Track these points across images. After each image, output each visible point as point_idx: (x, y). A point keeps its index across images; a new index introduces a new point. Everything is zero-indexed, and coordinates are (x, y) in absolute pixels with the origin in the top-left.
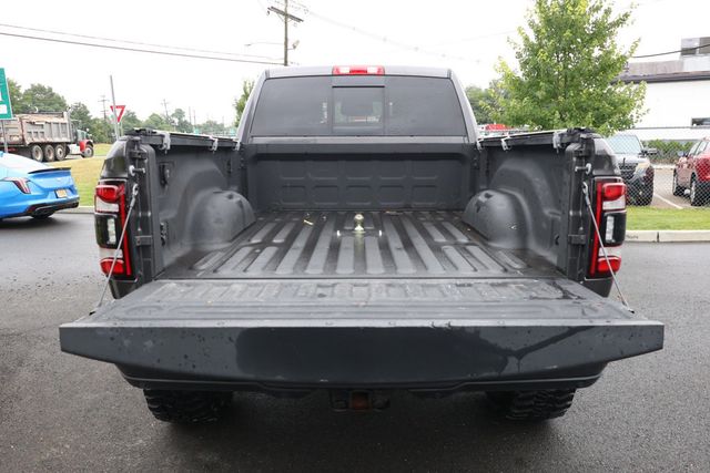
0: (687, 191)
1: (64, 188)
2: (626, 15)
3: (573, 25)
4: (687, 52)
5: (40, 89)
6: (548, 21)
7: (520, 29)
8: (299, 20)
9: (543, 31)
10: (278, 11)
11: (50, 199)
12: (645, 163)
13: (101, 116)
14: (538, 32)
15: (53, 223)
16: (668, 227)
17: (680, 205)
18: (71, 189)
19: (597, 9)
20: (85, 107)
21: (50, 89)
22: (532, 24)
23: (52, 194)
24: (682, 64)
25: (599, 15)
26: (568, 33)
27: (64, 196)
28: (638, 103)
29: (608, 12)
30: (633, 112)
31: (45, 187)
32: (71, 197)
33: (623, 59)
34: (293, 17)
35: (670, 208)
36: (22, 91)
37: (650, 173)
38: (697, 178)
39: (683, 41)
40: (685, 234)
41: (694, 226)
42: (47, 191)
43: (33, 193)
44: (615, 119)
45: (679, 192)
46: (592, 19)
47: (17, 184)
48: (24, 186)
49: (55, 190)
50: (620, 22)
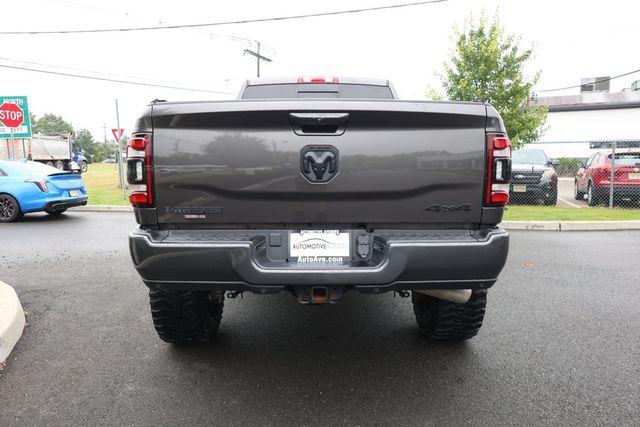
0: (586, 196)
1: (76, 189)
2: (529, 52)
3: (487, 60)
4: (586, 88)
5: (52, 118)
6: (467, 58)
7: (445, 64)
8: (269, 60)
9: (463, 64)
10: (253, 53)
11: (64, 197)
12: (550, 172)
13: (102, 141)
14: (459, 65)
15: (65, 218)
16: (569, 219)
17: (579, 206)
18: (81, 190)
19: (506, 47)
20: (89, 133)
21: (60, 118)
22: (454, 60)
23: (66, 193)
24: (581, 97)
25: (507, 52)
26: (482, 66)
27: (75, 195)
28: (543, 121)
29: (515, 49)
30: (538, 129)
31: (61, 187)
32: (81, 196)
33: (528, 86)
34: (264, 58)
35: (571, 207)
36: (37, 119)
37: (554, 180)
38: (593, 183)
39: (582, 80)
40: (581, 224)
41: (589, 218)
42: (62, 191)
43: (51, 192)
44: (523, 133)
45: (580, 196)
46: (503, 55)
47: (38, 184)
48: (44, 186)
49: (69, 190)
50: (525, 57)
